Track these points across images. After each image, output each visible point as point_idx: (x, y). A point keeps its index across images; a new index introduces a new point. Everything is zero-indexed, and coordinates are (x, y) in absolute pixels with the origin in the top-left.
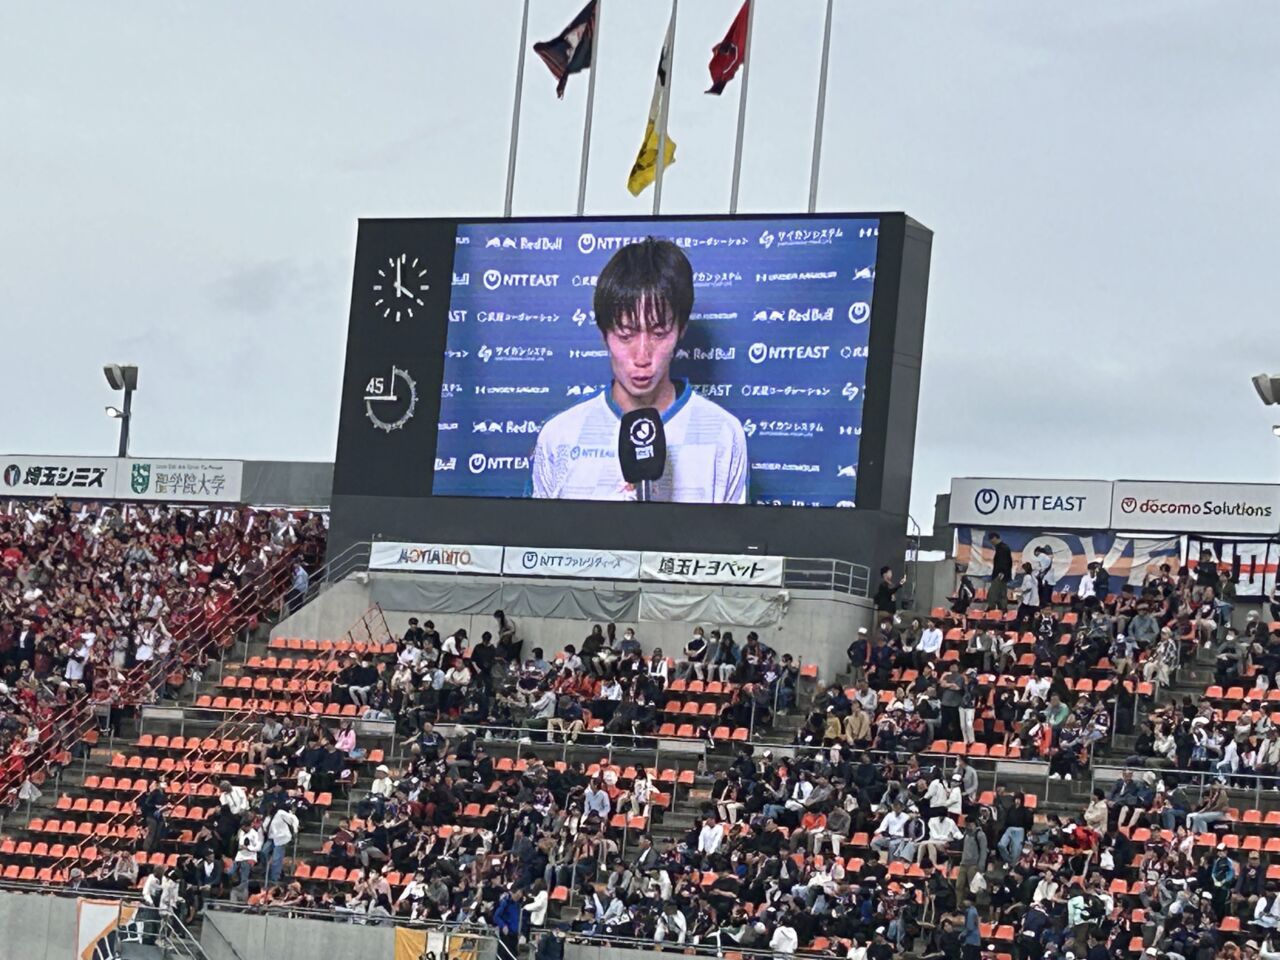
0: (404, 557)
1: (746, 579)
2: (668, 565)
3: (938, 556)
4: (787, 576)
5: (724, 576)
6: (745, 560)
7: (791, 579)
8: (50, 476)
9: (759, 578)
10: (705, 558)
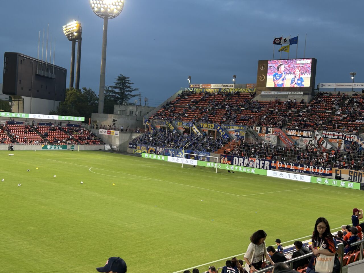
0: (265, 93)
1: (299, 94)
2: (291, 93)
3: (317, 91)
4: (303, 93)
5: (297, 94)
6: (300, 92)
7: (304, 94)
8: (228, 86)
9: (301, 94)
10: (295, 92)
